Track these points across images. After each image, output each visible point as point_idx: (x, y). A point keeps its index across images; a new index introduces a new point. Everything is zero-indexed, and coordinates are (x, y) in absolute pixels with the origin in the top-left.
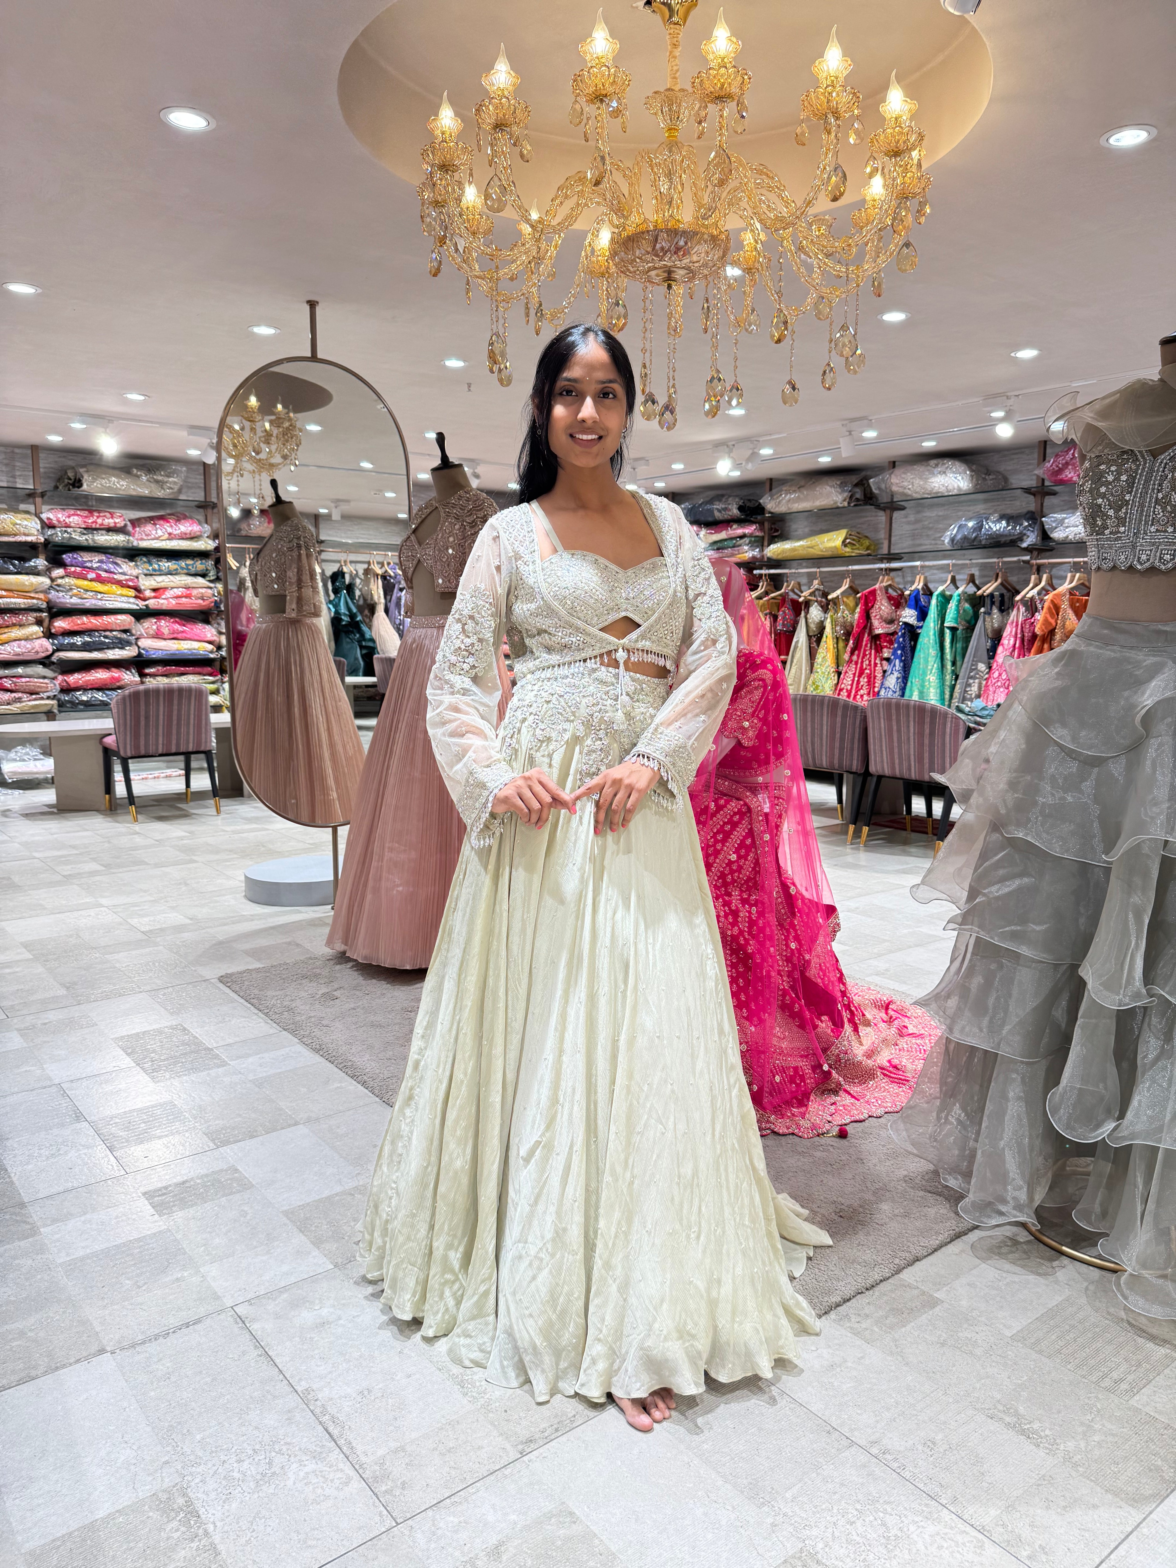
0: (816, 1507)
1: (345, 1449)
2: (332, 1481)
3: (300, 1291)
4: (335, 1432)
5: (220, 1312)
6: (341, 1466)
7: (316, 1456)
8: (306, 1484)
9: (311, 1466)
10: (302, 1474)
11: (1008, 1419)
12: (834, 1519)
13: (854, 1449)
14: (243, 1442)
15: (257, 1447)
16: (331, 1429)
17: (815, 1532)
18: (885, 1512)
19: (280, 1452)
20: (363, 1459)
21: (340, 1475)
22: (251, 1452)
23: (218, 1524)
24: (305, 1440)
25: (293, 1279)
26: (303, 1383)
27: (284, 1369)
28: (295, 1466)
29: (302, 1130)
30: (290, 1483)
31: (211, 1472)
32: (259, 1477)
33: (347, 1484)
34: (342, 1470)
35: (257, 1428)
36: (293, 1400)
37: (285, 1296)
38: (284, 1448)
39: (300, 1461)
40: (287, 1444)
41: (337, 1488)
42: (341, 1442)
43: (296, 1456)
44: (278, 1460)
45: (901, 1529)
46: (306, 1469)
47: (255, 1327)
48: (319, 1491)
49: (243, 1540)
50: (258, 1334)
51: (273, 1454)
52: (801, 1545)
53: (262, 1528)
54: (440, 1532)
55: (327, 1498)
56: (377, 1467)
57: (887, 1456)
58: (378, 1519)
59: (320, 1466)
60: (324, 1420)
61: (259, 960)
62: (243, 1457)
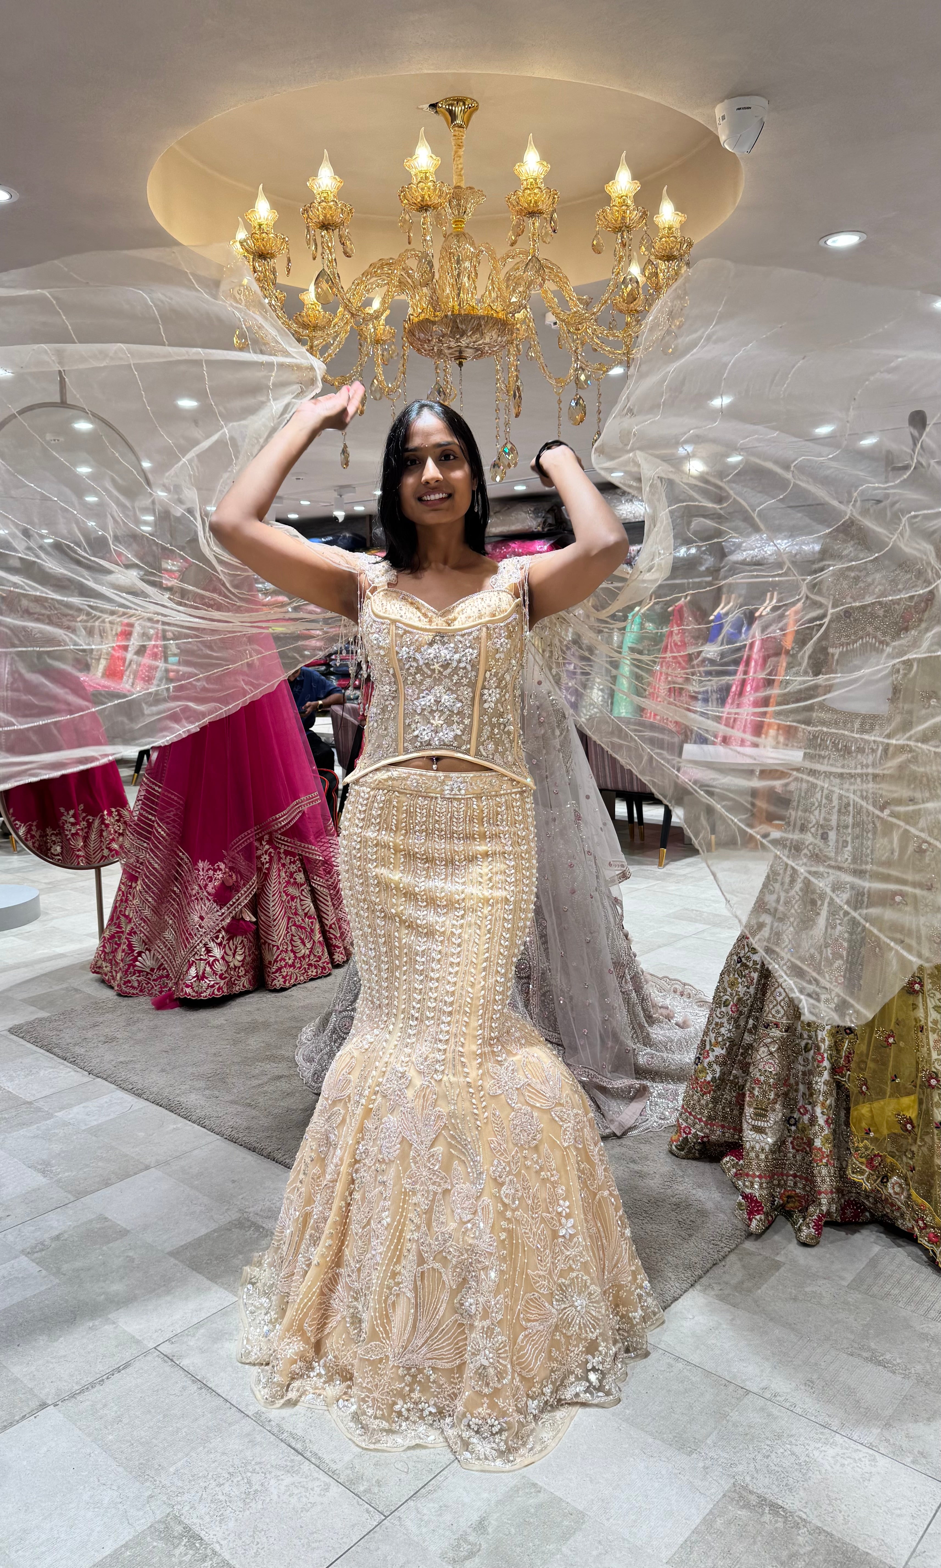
0: (734, 1448)
1: (313, 1460)
2: (312, 1489)
3: (214, 1325)
4: (299, 1446)
5: (146, 1353)
6: (316, 1475)
7: (290, 1470)
8: (290, 1496)
9: (288, 1480)
10: (283, 1488)
11: (865, 1354)
12: (752, 1456)
13: (750, 1396)
14: (216, 1468)
15: (231, 1470)
16: (293, 1444)
17: (740, 1468)
18: (791, 1443)
19: (254, 1471)
20: (334, 1467)
21: (317, 1483)
22: (227, 1476)
23: (222, 1542)
24: (273, 1458)
25: (204, 1315)
26: (251, 1407)
27: (228, 1398)
28: (273, 1482)
29: (154, 1173)
30: (275, 1497)
31: (197, 1498)
32: (243, 1496)
33: (327, 1490)
34: (318, 1479)
35: (224, 1453)
36: (247, 1425)
37: (202, 1331)
38: (257, 1468)
39: (277, 1477)
40: (257, 1463)
41: (320, 1495)
42: (308, 1454)
43: (270, 1473)
44: (256, 1479)
45: (808, 1456)
46: (285, 1483)
47: (185, 1363)
48: (304, 1500)
49: (252, 1552)
50: (191, 1369)
51: (249, 1474)
52: (733, 1481)
53: (264, 1539)
54: (426, 1518)
55: (314, 1504)
56: (349, 1472)
57: (778, 1398)
58: (366, 1515)
59: (297, 1478)
60: (284, 1436)
61: (42, 1008)
62: (221, 1481)
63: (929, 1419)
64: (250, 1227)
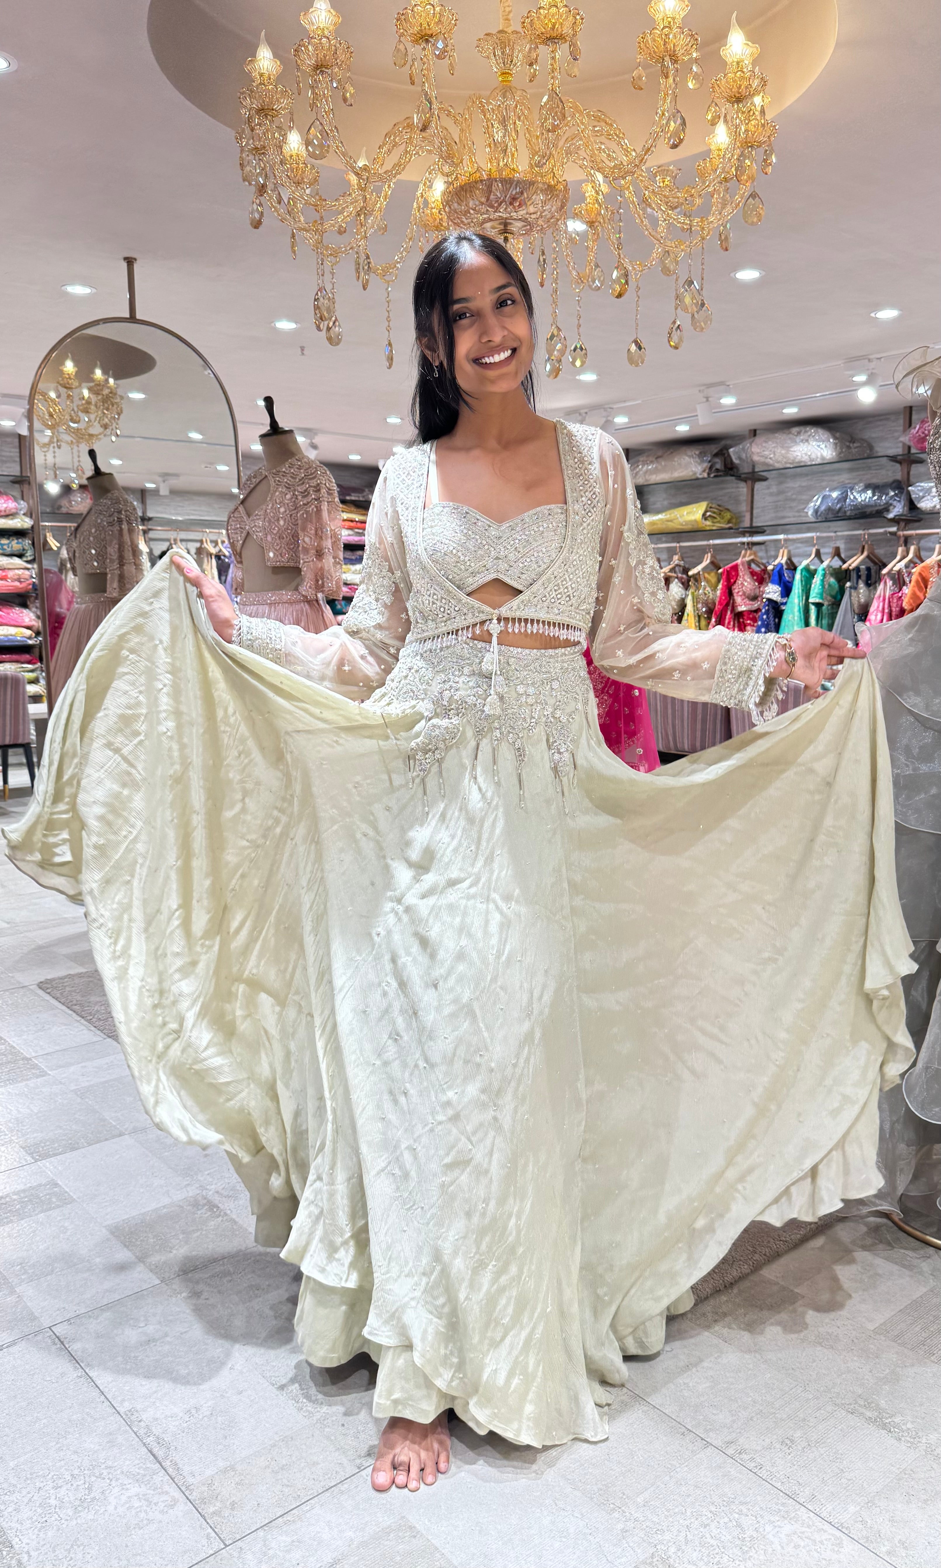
1: (170, 1470)
2: (156, 1504)
4: (160, 1454)
5: (36, 1333)
6: (166, 1488)
7: (140, 1481)
8: (128, 1509)
9: (134, 1490)
10: (124, 1499)
11: (868, 1413)
13: (710, 1450)
14: (61, 1467)
15: (76, 1472)
16: (155, 1451)
19: (99, 1475)
20: (191, 1480)
21: (165, 1498)
22: (69, 1478)
23: (33, 1554)
24: (127, 1463)
25: (116, 1297)
26: (126, 1404)
27: (105, 1390)
28: (116, 1490)
29: (125, 1142)
30: (111, 1508)
31: (26, 1500)
32: (77, 1503)
33: (172, 1507)
34: (167, 1493)
35: (76, 1452)
36: (114, 1422)
37: (108, 1314)
38: (105, 1472)
39: (123, 1486)
40: (107, 1468)
41: (161, 1510)
42: (166, 1464)
43: (117, 1480)
44: (99, 1485)
45: (756, 1530)
46: (129, 1494)
47: (75, 1347)
48: (142, 1515)
50: (78, 1353)
51: (93, 1479)
53: (80, 1556)
54: (271, 1552)
55: (150, 1521)
57: (744, 1456)
58: (202, 1540)
59: (144, 1490)
60: (150, 1440)
62: (60, 1482)
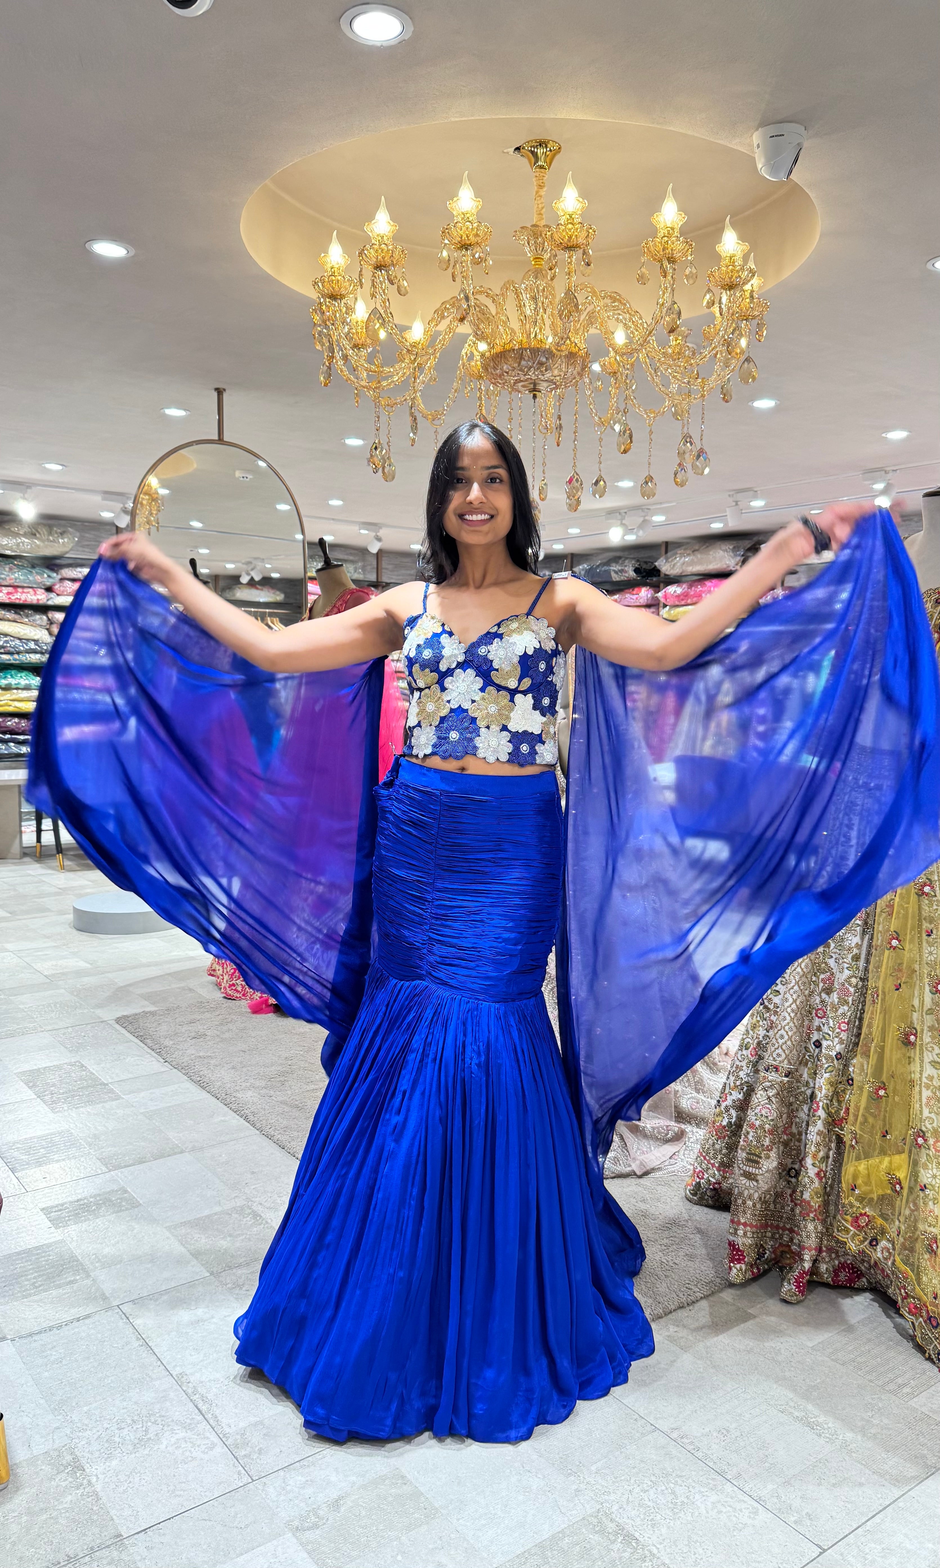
0: (615, 1478)
1: (211, 1422)
2: (199, 1446)
3: (178, 1294)
4: (204, 1408)
5: (107, 1310)
6: (208, 1434)
7: (187, 1427)
8: (176, 1448)
9: (182, 1434)
10: (173, 1440)
11: (797, 1414)
12: (630, 1488)
13: (656, 1433)
14: (124, 1414)
15: (135, 1418)
16: (200, 1406)
17: (612, 1497)
18: (675, 1483)
19: (155, 1423)
20: (227, 1430)
21: (206, 1442)
22: (129, 1421)
23: (100, 1477)
24: (177, 1413)
25: (172, 1284)
26: (177, 1368)
27: (161, 1356)
28: (167, 1433)
29: (186, 1157)
30: (163, 1447)
31: (96, 1436)
32: (136, 1441)
33: (211, 1449)
34: (208, 1438)
35: (136, 1403)
36: (168, 1382)
37: (165, 1297)
38: (159, 1420)
39: (172, 1430)
40: (160, 1416)
41: (203, 1452)
42: (209, 1416)
43: (169, 1426)
44: (153, 1429)
45: (687, 1497)
46: (177, 1437)
47: (138, 1322)
48: (187, 1454)
49: (121, 1489)
50: (141, 1328)
51: (149, 1424)
52: (598, 1507)
53: (137, 1480)
54: (289, 1488)
55: (194, 1459)
56: (239, 1437)
57: (685, 1440)
58: (236, 1476)
59: (189, 1434)
60: (194, 1398)
61: (154, 1004)
62: (123, 1425)
63: (834, 1485)
64: (249, 1214)
